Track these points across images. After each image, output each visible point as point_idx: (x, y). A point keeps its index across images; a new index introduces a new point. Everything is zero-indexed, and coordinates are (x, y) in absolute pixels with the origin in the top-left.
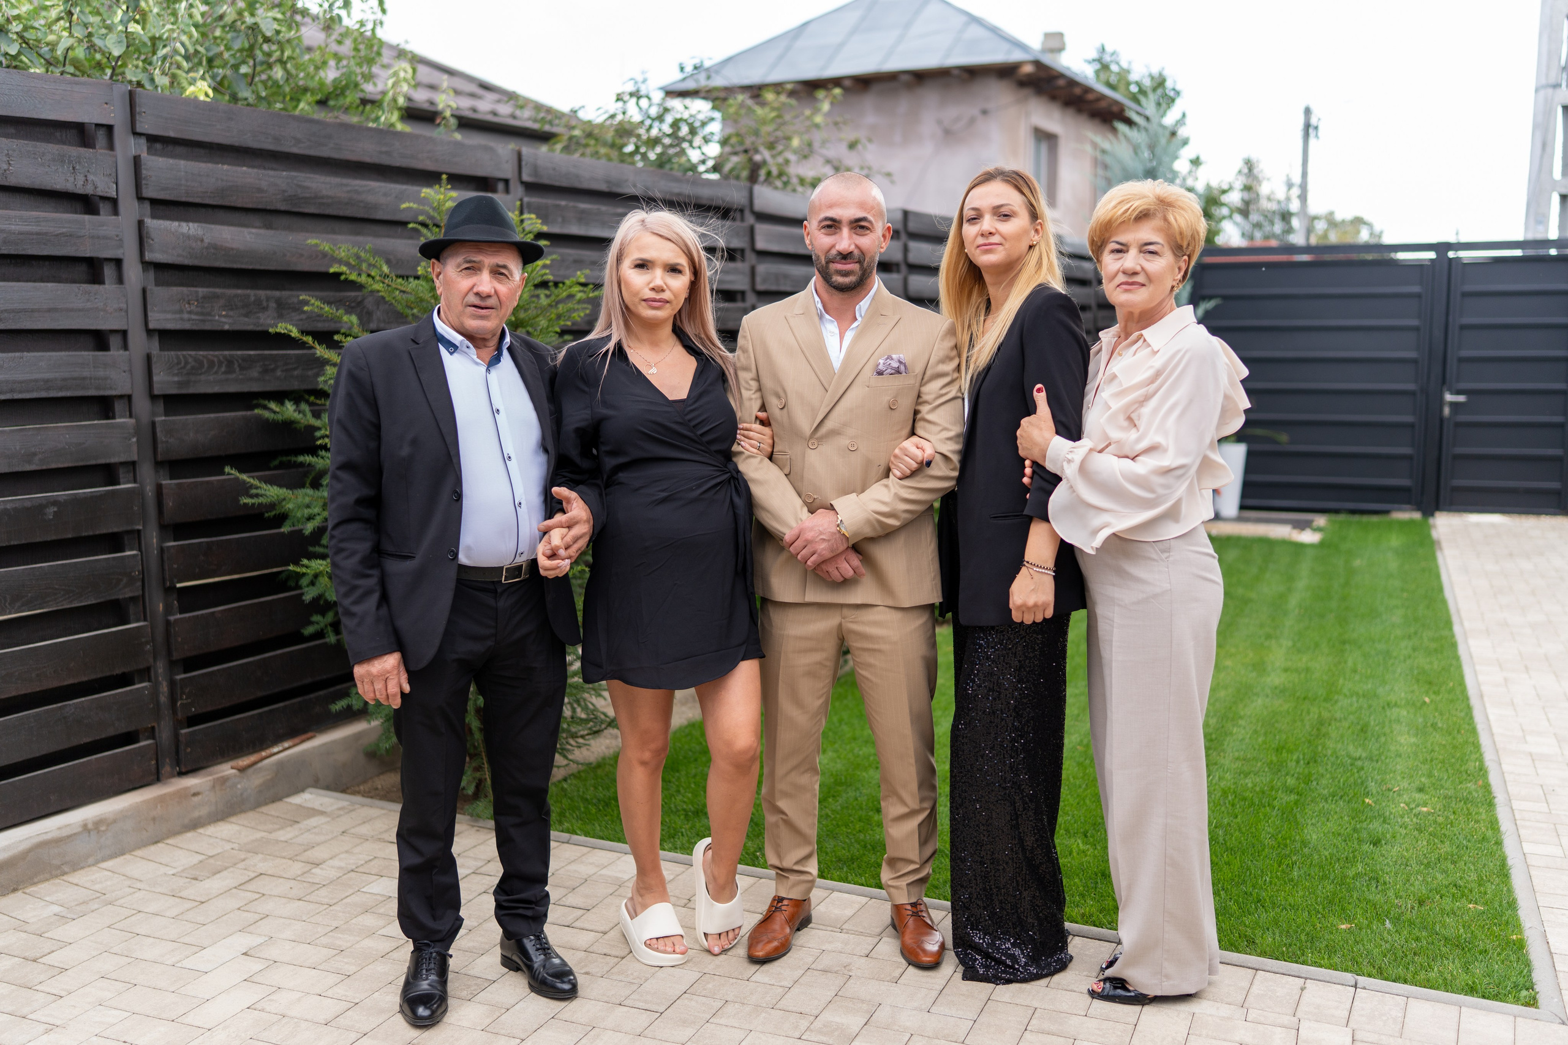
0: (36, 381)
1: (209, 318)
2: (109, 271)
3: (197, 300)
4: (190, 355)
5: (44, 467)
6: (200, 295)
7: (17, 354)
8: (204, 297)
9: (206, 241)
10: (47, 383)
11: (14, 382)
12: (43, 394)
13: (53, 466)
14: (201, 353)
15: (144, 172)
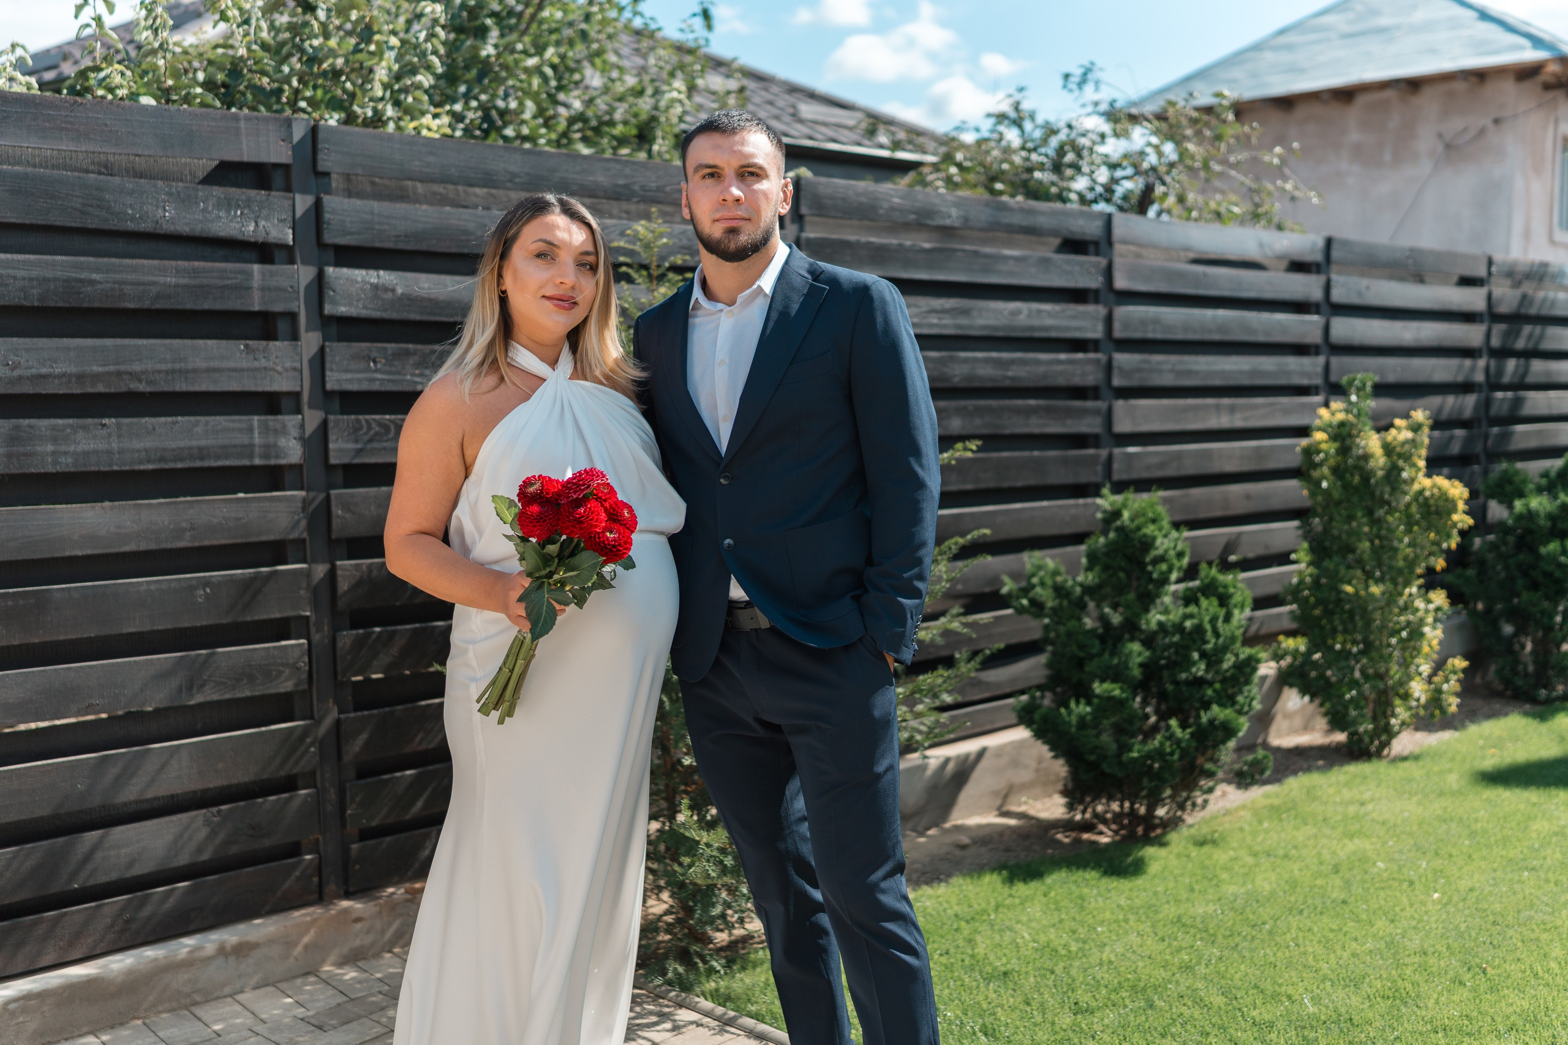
0: (190, 448)
1: (399, 377)
2: (282, 326)
3: (386, 358)
4: (374, 420)
5: (196, 544)
6: (390, 352)
7: (169, 419)
8: (393, 354)
9: (399, 291)
10: (202, 452)
11: (165, 449)
12: (198, 464)
13: (207, 543)
14: (388, 417)
15: (327, 216)
